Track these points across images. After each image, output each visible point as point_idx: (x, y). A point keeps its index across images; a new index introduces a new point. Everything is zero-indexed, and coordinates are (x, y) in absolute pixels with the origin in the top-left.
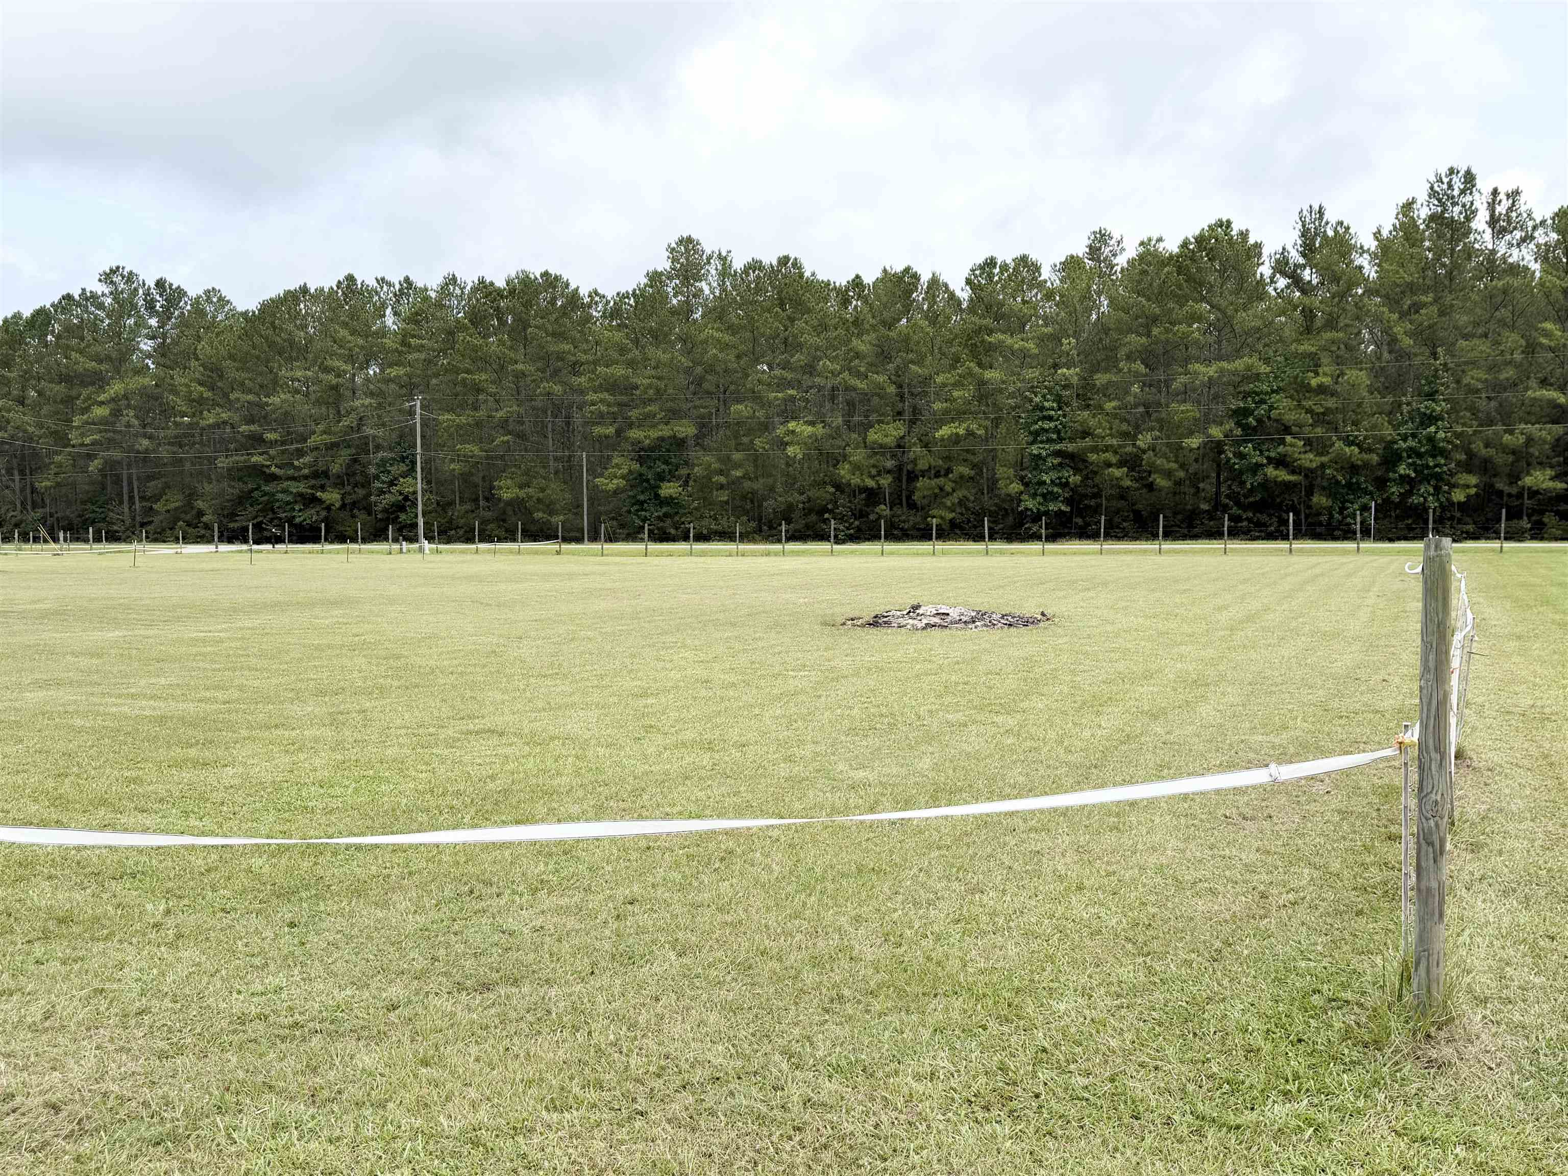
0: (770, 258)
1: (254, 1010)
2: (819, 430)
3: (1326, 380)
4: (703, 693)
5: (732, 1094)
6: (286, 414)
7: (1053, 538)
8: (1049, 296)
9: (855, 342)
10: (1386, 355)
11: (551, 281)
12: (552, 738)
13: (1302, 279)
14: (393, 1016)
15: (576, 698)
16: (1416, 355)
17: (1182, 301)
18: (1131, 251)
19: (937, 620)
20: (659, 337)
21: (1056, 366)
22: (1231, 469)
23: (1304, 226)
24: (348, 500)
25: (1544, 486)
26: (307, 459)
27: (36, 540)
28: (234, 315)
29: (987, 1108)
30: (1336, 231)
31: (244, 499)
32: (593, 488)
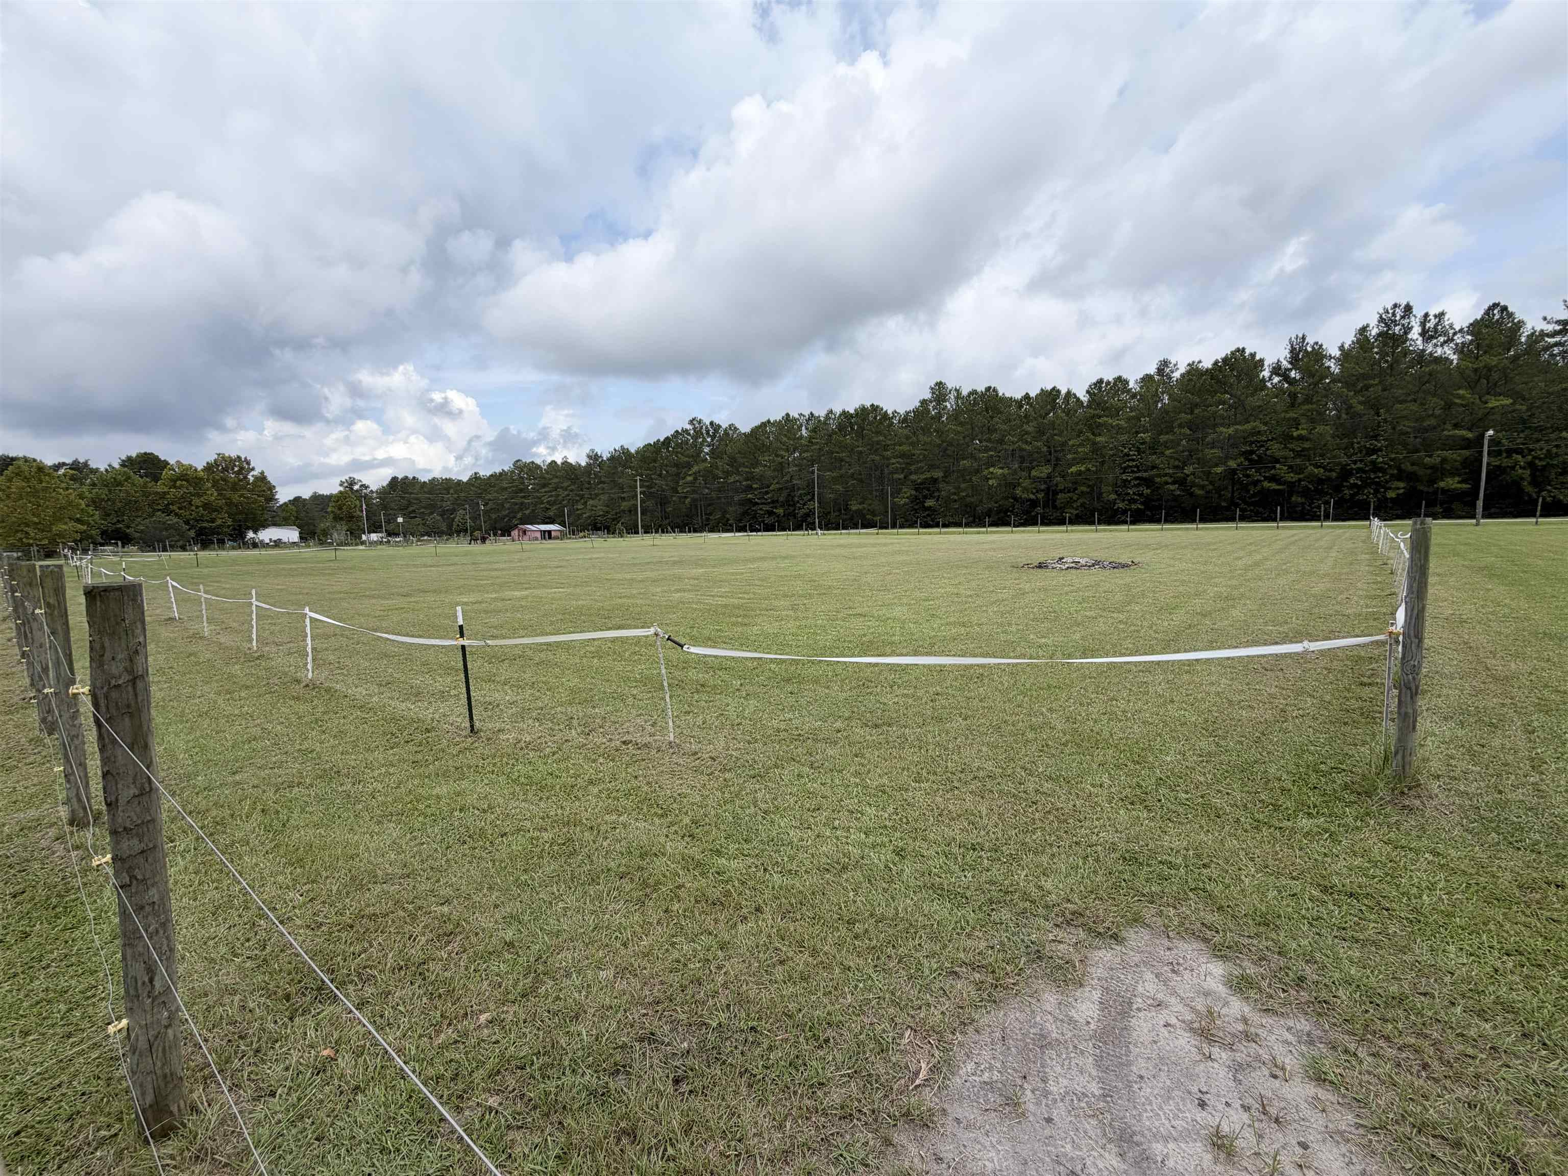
0: (981, 388)
1: (783, 727)
2: (1006, 471)
3: (1304, 432)
4: (956, 599)
5: (999, 784)
6: (761, 476)
7: (1133, 523)
8: (1134, 396)
9: (1025, 427)
10: (1344, 416)
11: (874, 408)
12: (888, 619)
13: (1289, 377)
14: (839, 735)
15: (896, 601)
16: (1364, 414)
17: (1213, 393)
18: (1182, 369)
19: (1073, 565)
20: (925, 430)
21: (1137, 433)
22: (1241, 483)
23: (1292, 346)
24: (787, 512)
25: (1453, 487)
26: (769, 496)
27: (667, 532)
28: (740, 434)
29: (1132, 804)
30: (1313, 347)
31: (745, 513)
32: (893, 503)
